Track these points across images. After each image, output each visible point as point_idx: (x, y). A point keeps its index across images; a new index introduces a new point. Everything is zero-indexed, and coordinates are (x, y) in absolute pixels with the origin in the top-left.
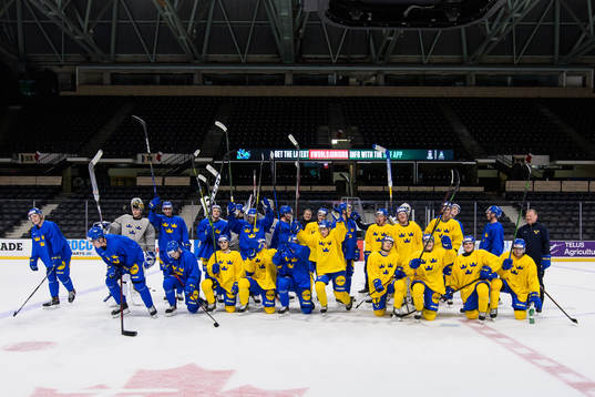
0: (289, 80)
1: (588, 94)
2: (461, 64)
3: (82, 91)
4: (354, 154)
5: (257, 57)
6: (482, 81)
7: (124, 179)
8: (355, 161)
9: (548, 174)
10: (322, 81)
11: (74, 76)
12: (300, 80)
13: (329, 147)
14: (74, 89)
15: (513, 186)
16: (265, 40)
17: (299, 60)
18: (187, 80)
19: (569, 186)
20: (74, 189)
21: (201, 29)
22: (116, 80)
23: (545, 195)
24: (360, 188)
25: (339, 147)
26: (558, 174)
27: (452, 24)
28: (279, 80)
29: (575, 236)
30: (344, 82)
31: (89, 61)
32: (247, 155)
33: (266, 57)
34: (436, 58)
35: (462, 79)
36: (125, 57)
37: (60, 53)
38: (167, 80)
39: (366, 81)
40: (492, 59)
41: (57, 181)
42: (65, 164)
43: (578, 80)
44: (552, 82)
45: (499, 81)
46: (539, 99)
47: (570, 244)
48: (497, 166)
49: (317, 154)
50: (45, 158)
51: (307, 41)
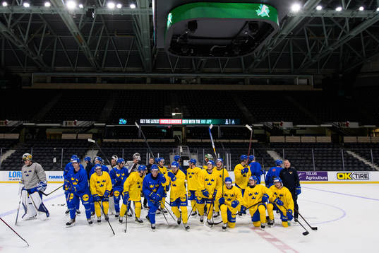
0: (148, 80)
1: (310, 88)
2: (242, 73)
3: (35, 86)
4: (185, 122)
5: (131, 69)
6: (253, 82)
7: (55, 135)
8: (185, 125)
9: (293, 132)
10: (167, 81)
11: (31, 78)
12: (155, 81)
13: (171, 117)
14: (30, 85)
15: (274, 139)
16: (136, 60)
17: (154, 71)
18: (93, 80)
19: (305, 139)
20: (26, 140)
21: (102, 54)
22: (54, 80)
23: (292, 145)
24: (188, 141)
25: (176, 117)
26: (298, 132)
27: (236, 55)
28: (143, 81)
29: (311, 168)
30: (179, 82)
31: (40, 70)
32: (125, 122)
33: (136, 69)
34: (228, 70)
35: (243, 80)
36: (59, 68)
37: (24, 65)
38: (82, 80)
39: (191, 81)
40: (257, 70)
41: (16, 136)
42: (22, 126)
43: (304, 81)
44: (292, 82)
45: (263, 82)
46: (284, 92)
47: (308, 173)
48: (265, 128)
49: (164, 121)
50: (10, 123)
51: (158, 61)
